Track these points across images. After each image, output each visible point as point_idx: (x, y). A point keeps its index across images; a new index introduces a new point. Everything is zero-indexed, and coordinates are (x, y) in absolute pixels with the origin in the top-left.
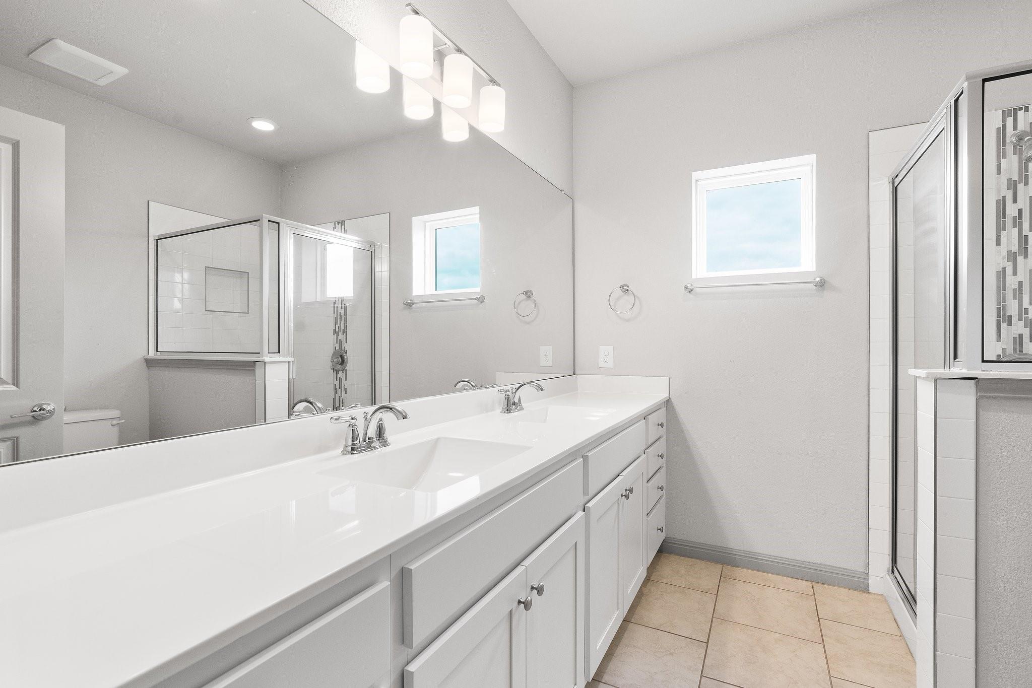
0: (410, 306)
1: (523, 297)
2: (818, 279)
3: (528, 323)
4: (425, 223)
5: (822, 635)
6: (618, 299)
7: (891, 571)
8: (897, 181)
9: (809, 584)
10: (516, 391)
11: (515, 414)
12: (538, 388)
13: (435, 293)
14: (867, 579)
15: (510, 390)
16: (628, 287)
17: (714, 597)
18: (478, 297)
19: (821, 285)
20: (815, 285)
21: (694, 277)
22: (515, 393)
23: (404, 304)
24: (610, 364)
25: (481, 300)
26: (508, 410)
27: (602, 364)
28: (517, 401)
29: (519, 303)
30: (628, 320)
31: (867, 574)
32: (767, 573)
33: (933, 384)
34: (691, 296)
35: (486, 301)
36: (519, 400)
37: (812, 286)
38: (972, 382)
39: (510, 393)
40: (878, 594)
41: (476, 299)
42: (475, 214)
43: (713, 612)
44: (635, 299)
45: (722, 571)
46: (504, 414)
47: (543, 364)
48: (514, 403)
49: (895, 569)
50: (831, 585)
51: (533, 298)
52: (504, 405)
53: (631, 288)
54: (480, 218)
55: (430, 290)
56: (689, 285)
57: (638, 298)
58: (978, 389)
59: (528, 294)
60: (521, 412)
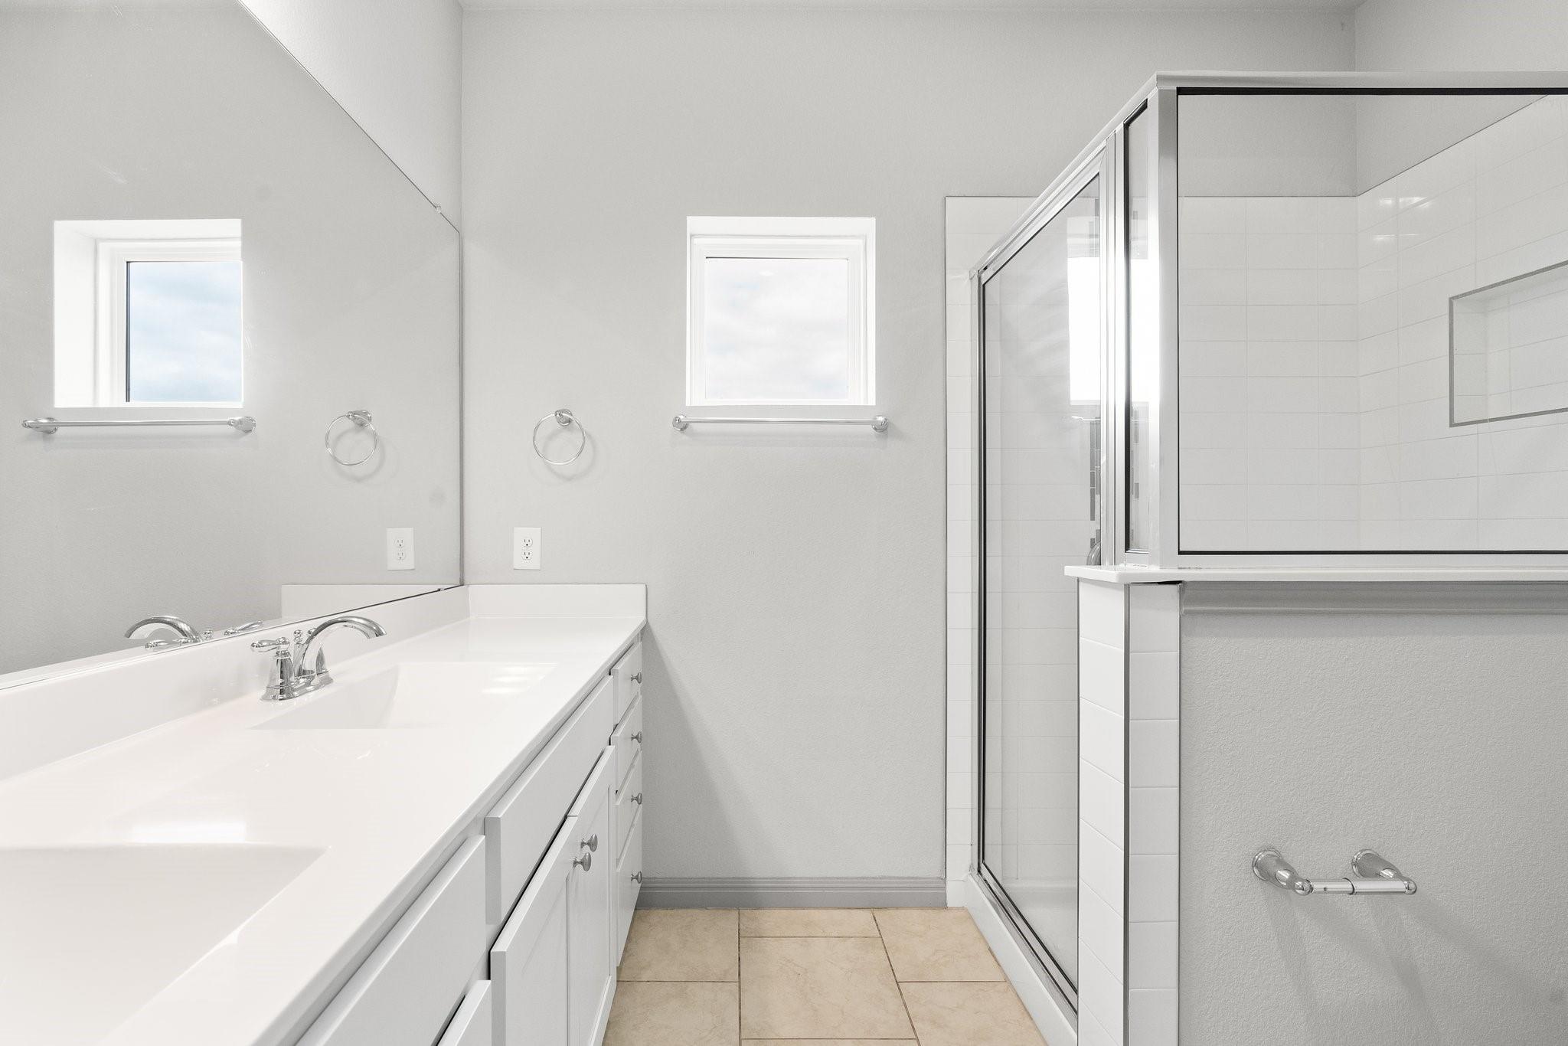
0: (48, 431)
1: (349, 424)
2: (881, 419)
3: (359, 480)
4: (96, 242)
5: (910, 1019)
6: (551, 437)
7: (976, 871)
8: (985, 277)
9: (866, 915)
10: (311, 638)
11: (307, 700)
12: (367, 630)
13: (124, 404)
14: (944, 888)
15: (291, 638)
16: (571, 414)
17: (735, 986)
18: (237, 418)
19: (883, 429)
20: (875, 429)
21: (688, 404)
22: (308, 642)
23: (25, 425)
24: (534, 563)
25: (246, 427)
26: (285, 692)
27: (519, 562)
28: (309, 664)
29: (339, 437)
30: (570, 479)
31: (944, 880)
32: (808, 908)
33: (1122, 594)
34: (684, 437)
35: (257, 430)
36: (320, 659)
37: (870, 429)
38: (1175, 588)
39: (291, 648)
40: (958, 908)
41: (229, 423)
42: (233, 238)
43: (740, 1028)
44: (584, 438)
45: (739, 925)
46: (272, 704)
47: (394, 564)
48: (302, 673)
49: (982, 866)
50: (897, 908)
51: (372, 427)
52: (272, 680)
53: (577, 417)
54: (244, 249)
55: (110, 397)
56: (681, 417)
57: (590, 436)
58: (1183, 600)
59: (360, 420)
60: (325, 691)
